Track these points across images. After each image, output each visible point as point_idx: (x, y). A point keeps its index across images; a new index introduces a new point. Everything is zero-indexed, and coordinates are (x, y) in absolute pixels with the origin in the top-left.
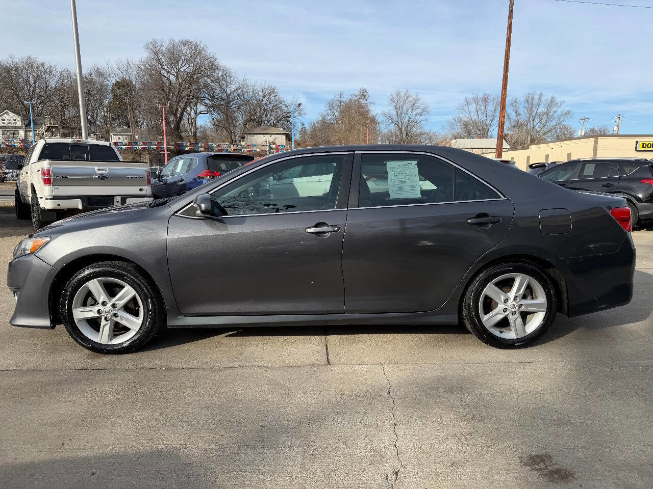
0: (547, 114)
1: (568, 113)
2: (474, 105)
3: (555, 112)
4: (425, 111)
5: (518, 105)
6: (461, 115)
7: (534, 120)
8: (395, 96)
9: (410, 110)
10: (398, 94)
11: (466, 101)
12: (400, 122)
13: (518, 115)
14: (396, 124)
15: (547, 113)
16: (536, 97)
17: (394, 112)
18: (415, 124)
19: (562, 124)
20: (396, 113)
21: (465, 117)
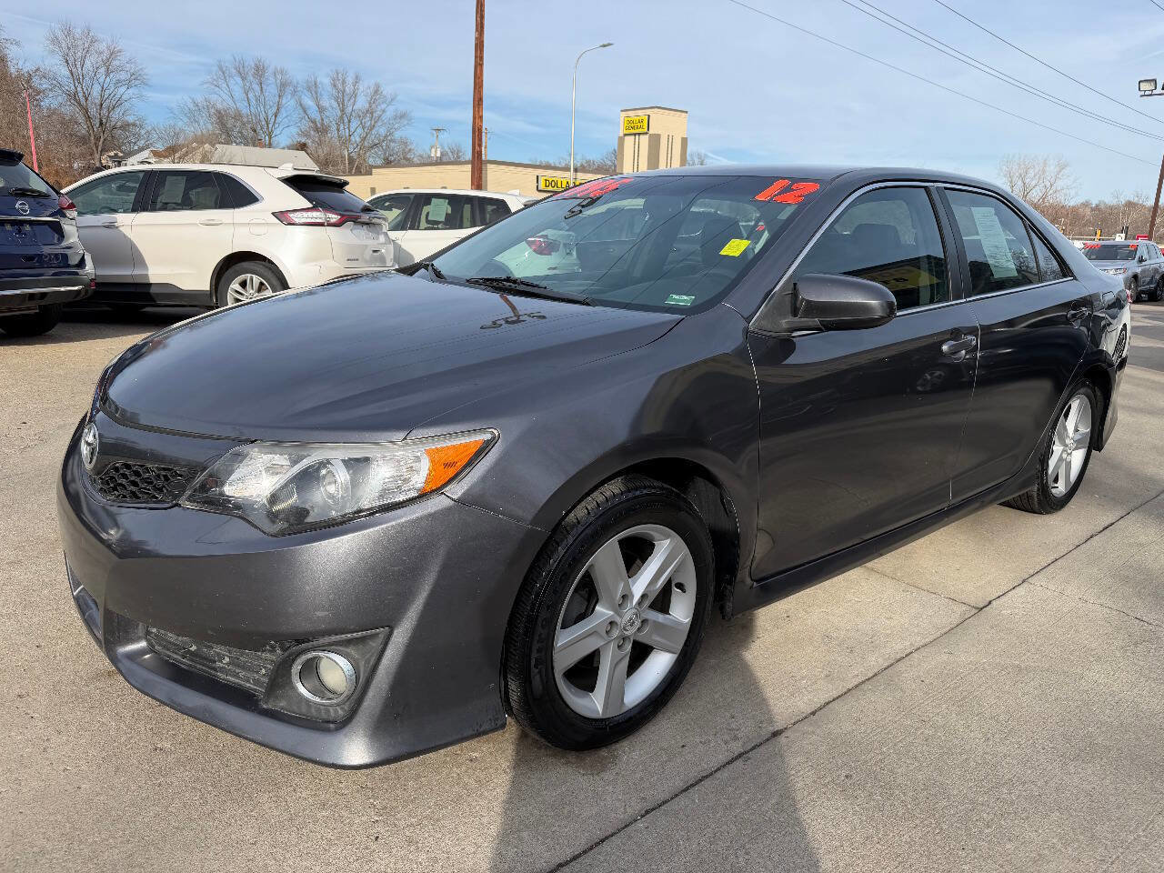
0: (372, 113)
1: (403, 116)
2: (239, 80)
3: (384, 111)
4: (135, 79)
5: (319, 90)
6: (214, 98)
7: (349, 121)
8: (60, 35)
9: (102, 70)
10: (68, 32)
11: (221, 68)
12: (81, 95)
13: (321, 109)
14: (73, 96)
15: (370, 112)
16: (350, 80)
17: (65, 71)
18: (119, 103)
19: (397, 135)
20: (68, 73)
21: (222, 100)
